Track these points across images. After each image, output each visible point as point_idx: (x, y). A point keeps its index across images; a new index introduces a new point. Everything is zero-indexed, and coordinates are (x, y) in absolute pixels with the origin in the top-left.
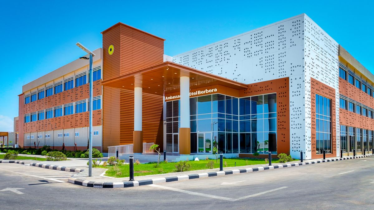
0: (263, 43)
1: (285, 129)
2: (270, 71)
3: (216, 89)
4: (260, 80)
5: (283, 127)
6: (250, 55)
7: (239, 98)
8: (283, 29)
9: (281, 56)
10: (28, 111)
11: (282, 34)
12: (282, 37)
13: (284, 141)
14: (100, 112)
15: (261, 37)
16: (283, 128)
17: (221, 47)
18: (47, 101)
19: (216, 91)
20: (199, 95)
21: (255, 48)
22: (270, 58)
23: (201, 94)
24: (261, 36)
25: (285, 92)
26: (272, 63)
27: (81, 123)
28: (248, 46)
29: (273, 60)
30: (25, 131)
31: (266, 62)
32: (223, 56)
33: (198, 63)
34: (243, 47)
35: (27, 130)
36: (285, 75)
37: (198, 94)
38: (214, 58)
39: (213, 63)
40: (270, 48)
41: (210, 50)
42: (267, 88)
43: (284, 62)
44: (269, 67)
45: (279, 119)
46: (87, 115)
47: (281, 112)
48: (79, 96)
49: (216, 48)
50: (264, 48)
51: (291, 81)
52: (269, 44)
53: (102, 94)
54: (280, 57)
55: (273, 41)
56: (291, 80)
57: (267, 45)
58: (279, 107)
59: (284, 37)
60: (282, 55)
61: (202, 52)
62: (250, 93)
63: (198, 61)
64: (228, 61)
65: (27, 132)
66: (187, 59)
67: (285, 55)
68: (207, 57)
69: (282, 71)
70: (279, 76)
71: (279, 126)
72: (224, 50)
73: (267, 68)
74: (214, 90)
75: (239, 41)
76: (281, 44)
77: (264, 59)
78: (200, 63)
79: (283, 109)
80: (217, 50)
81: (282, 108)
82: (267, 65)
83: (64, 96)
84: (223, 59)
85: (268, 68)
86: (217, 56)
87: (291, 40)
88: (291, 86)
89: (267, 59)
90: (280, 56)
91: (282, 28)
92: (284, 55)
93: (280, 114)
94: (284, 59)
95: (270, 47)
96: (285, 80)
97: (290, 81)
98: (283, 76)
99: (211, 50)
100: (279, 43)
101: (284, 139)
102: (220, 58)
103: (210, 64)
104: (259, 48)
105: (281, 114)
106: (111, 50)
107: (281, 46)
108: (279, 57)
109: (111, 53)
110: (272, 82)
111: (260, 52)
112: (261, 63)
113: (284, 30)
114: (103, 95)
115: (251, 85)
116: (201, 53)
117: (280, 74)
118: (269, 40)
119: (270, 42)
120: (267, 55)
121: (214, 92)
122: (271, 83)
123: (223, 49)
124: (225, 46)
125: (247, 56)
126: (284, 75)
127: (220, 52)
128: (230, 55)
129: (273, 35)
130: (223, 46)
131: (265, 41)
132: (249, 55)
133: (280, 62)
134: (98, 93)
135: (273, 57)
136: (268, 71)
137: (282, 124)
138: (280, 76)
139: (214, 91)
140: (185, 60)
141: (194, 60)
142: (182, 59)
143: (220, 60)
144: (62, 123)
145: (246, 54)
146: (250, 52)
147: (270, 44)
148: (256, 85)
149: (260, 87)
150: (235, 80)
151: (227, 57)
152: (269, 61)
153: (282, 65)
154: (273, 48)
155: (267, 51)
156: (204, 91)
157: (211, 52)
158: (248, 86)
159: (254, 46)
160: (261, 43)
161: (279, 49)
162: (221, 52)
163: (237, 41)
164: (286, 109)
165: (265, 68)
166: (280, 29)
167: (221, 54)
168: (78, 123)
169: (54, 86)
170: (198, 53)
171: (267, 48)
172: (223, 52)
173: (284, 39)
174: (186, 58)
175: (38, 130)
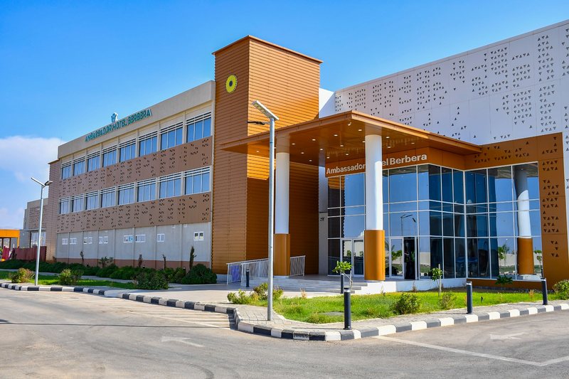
0: (509, 68)
1: (557, 231)
2: (523, 122)
3: (426, 156)
4: (505, 137)
5: (553, 227)
6: (485, 90)
7: (464, 171)
8: (547, 43)
9: (545, 94)
10: (66, 193)
11: (545, 52)
12: (545, 57)
13: (557, 256)
14: (207, 198)
15: (504, 58)
16: (553, 230)
17: (427, 74)
18: (106, 175)
19: (426, 159)
20: (393, 166)
21: (493, 79)
22: (524, 96)
23: (396, 165)
24: (504, 55)
25: (556, 162)
26: (528, 106)
27: (169, 216)
28: (480, 73)
29: (528, 101)
30: (60, 230)
31: (517, 103)
32: (432, 92)
33: (383, 103)
34: (469, 75)
35: (64, 228)
36: (555, 128)
37: (391, 164)
38: (413, 95)
39: (413, 105)
40: (523, 78)
41: (406, 80)
42: (519, 153)
43: (551, 105)
44: (522, 114)
45: (544, 213)
46: (182, 202)
47: (548, 199)
48: (167, 166)
49: (419, 77)
50: (511, 79)
51: (567, 140)
52: (519, 70)
53: (213, 163)
54: (543, 95)
55: (529, 66)
56: (567, 137)
57: (516, 72)
58: (545, 188)
59: (549, 57)
60: (547, 91)
61: (391, 84)
62: (487, 162)
63: (383, 100)
64: (442, 100)
65: (63, 231)
66: (363, 97)
67: (553, 92)
68: (401, 94)
69: (548, 120)
70: (542, 131)
71: (545, 225)
72: (434, 80)
73: (517, 115)
74: (420, 158)
75: (462, 64)
76: (544, 70)
77: (511, 98)
78: (388, 104)
79: (551, 193)
80: (420, 81)
81: (551, 190)
82: (518, 109)
83: (139, 166)
84: (433, 97)
85: (519, 114)
86: (419, 91)
87: (564, 62)
88: (567, 150)
89: (516, 98)
90: (542, 92)
91: (545, 40)
92: (550, 91)
93: (547, 203)
94: (550, 99)
95: (523, 75)
96: (555, 138)
97: (564, 140)
98: (550, 129)
99: (408, 80)
100: (540, 68)
101: (555, 252)
102: (426, 95)
103: (406, 106)
104: (501, 78)
105: (549, 203)
106: (231, 84)
107: (545, 75)
108: (541, 96)
109: (230, 89)
110: (527, 141)
111: (503, 86)
112: (506, 106)
113: (549, 45)
114: (214, 166)
115: (488, 147)
116: (388, 84)
117: (544, 127)
118: (519, 62)
119: (523, 67)
120: (517, 91)
121: (421, 161)
122: (527, 143)
123: (432, 78)
124: (435, 73)
125: (477, 91)
126: (553, 129)
127: (425, 84)
128: (444, 90)
129: (528, 54)
130: (432, 73)
131: (512, 64)
132: (482, 91)
133: (543, 104)
134: (204, 161)
135: (528, 94)
136: (519, 121)
137: (551, 221)
138: (544, 130)
139: (422, 159)
140: (358, 98)
141: (374, 98)
142: (353, 96)
143: (427, 99)
144: (132, 216)
145: (476, 88)
146: (483, 85)
147: (523, 70)
148: (497, 146)
149: (506, 151)
150: (456, 137)
151: (440, 93)
152: (521, 102)
153: (547, 109)
154: (529, 77)
155: (516, 83)
156: (403, 159)
157: (409, 85)
158: (481, 148)
159: (491, 73)
160: (504, 69)
161: (540, 80)
162: (427, 84)
163: (458, 65)
164: (557, 193)
165: (513, 115)
166: (540, 42)
167: (428, 89)
168: (165, 217)
169: (118, 147)
170: (383, 86)
171: (516, 77)
172: (431, 84)
173: (550, 62)
174: (359, 94)
175: (85, 227)
